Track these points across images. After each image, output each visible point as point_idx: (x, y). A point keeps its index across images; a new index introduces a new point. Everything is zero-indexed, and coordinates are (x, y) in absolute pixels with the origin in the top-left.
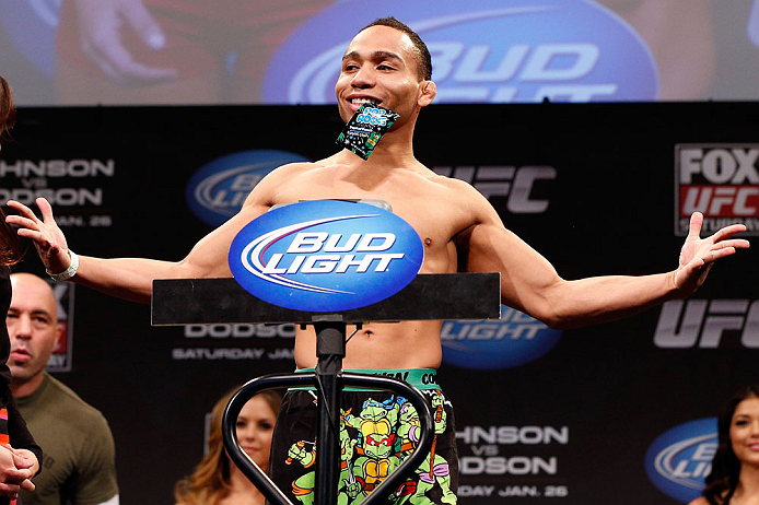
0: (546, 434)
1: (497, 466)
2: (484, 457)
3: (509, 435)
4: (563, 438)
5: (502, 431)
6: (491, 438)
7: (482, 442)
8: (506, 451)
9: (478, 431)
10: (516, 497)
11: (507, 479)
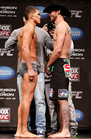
0: (14, 8)
1: (6, 12)
2: (4, 11)
3: (8, 8)
4: (16, 8)
5: (7, 7)
6: (5, 8)
7: (4, 8)
8: (8, 10)
9: (4, 7)
10: (9, 17)
11: (8, 14)
